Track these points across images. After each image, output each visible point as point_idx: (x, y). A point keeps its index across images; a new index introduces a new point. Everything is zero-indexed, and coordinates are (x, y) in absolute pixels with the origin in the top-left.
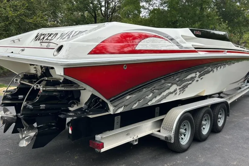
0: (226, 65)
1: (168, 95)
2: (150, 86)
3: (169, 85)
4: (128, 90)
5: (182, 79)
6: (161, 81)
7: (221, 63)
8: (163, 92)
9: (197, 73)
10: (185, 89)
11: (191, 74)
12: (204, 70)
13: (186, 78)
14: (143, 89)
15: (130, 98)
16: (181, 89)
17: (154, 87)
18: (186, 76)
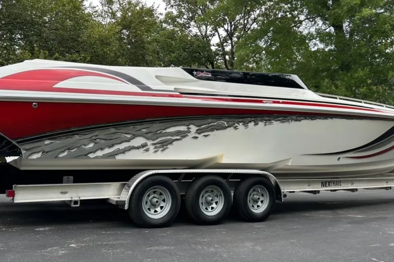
0: (273, 121)
1: (130, 150)
2: (88, 133)
3: (129, 136)
4: (45, 133)
5: (157, 131)
6: (108, 129)
7: (254, 118)
8: (117, 144)
9: (190, 127)
10: (167, 146)
11: (176, 126)
12: (209, 124)
13: (164, 131)
14: (74, 135)
15: (52, 143)
16: (157, 145)
17: (96, 136)
18: (163, 128)
